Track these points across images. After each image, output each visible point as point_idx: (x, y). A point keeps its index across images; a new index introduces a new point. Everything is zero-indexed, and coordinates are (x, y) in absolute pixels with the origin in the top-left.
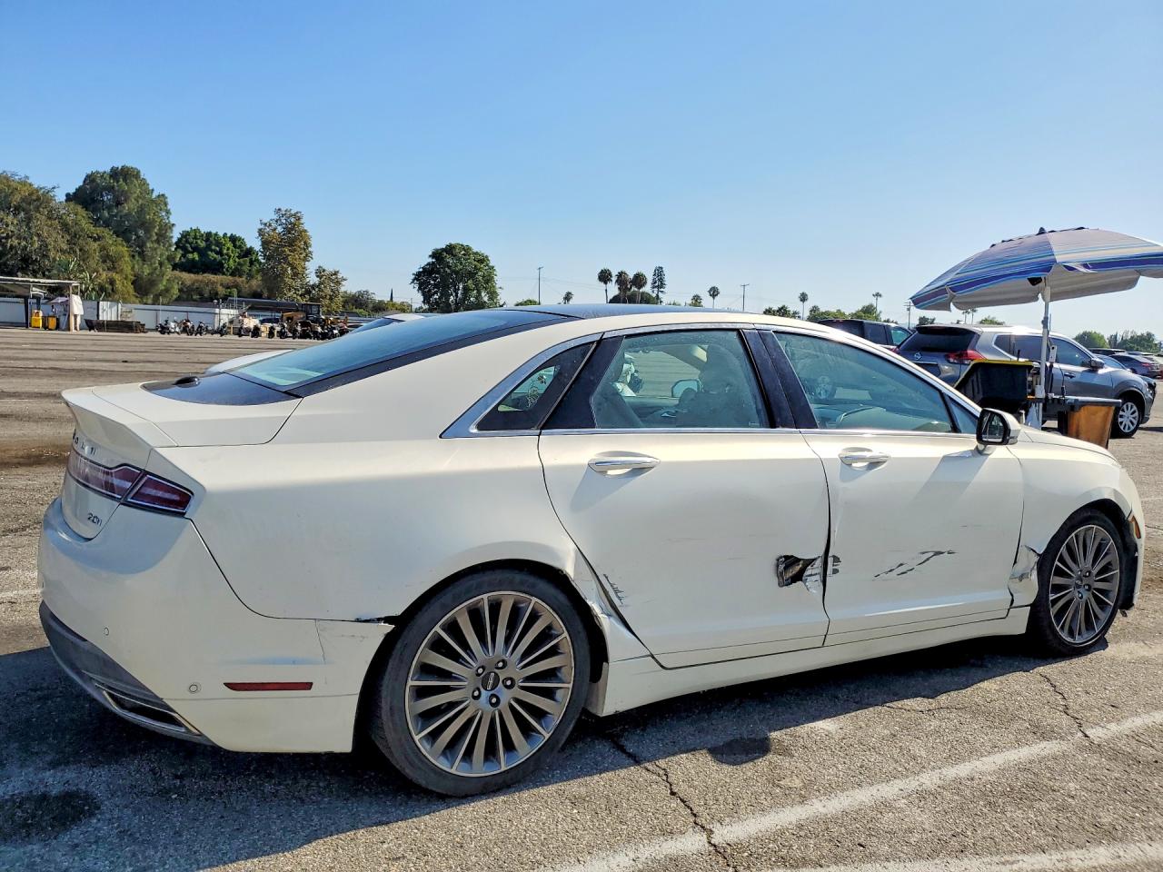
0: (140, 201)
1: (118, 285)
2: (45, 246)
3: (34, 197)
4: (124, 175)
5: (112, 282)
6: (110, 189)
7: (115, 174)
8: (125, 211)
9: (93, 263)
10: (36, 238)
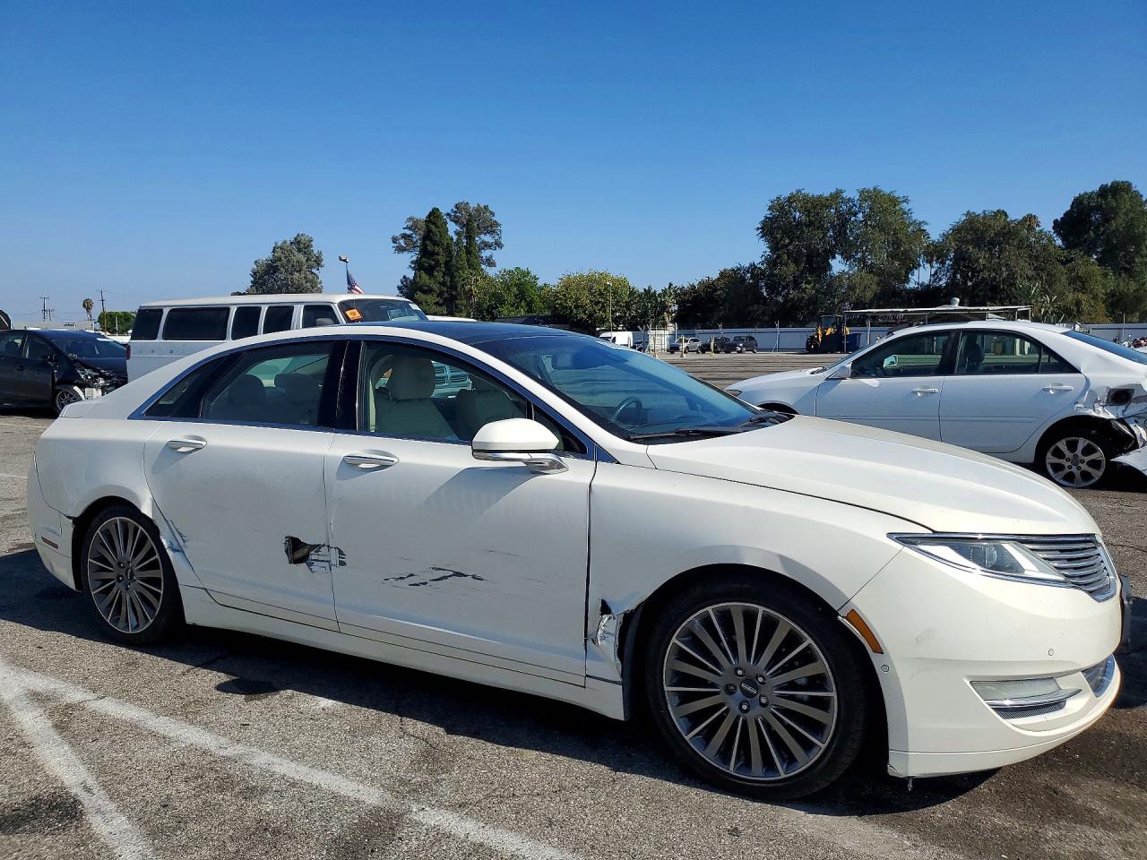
0: (1131, 215)
1: (1085, 307)
2: (1012, 275)
3: (1006, 231)
4: (1116, 191)
5: (1078, 303)
6: (1098, 208)
7: (1104, 191)
8: (1113, 228)
9: (1058, 287)
10: (1004, 269)
